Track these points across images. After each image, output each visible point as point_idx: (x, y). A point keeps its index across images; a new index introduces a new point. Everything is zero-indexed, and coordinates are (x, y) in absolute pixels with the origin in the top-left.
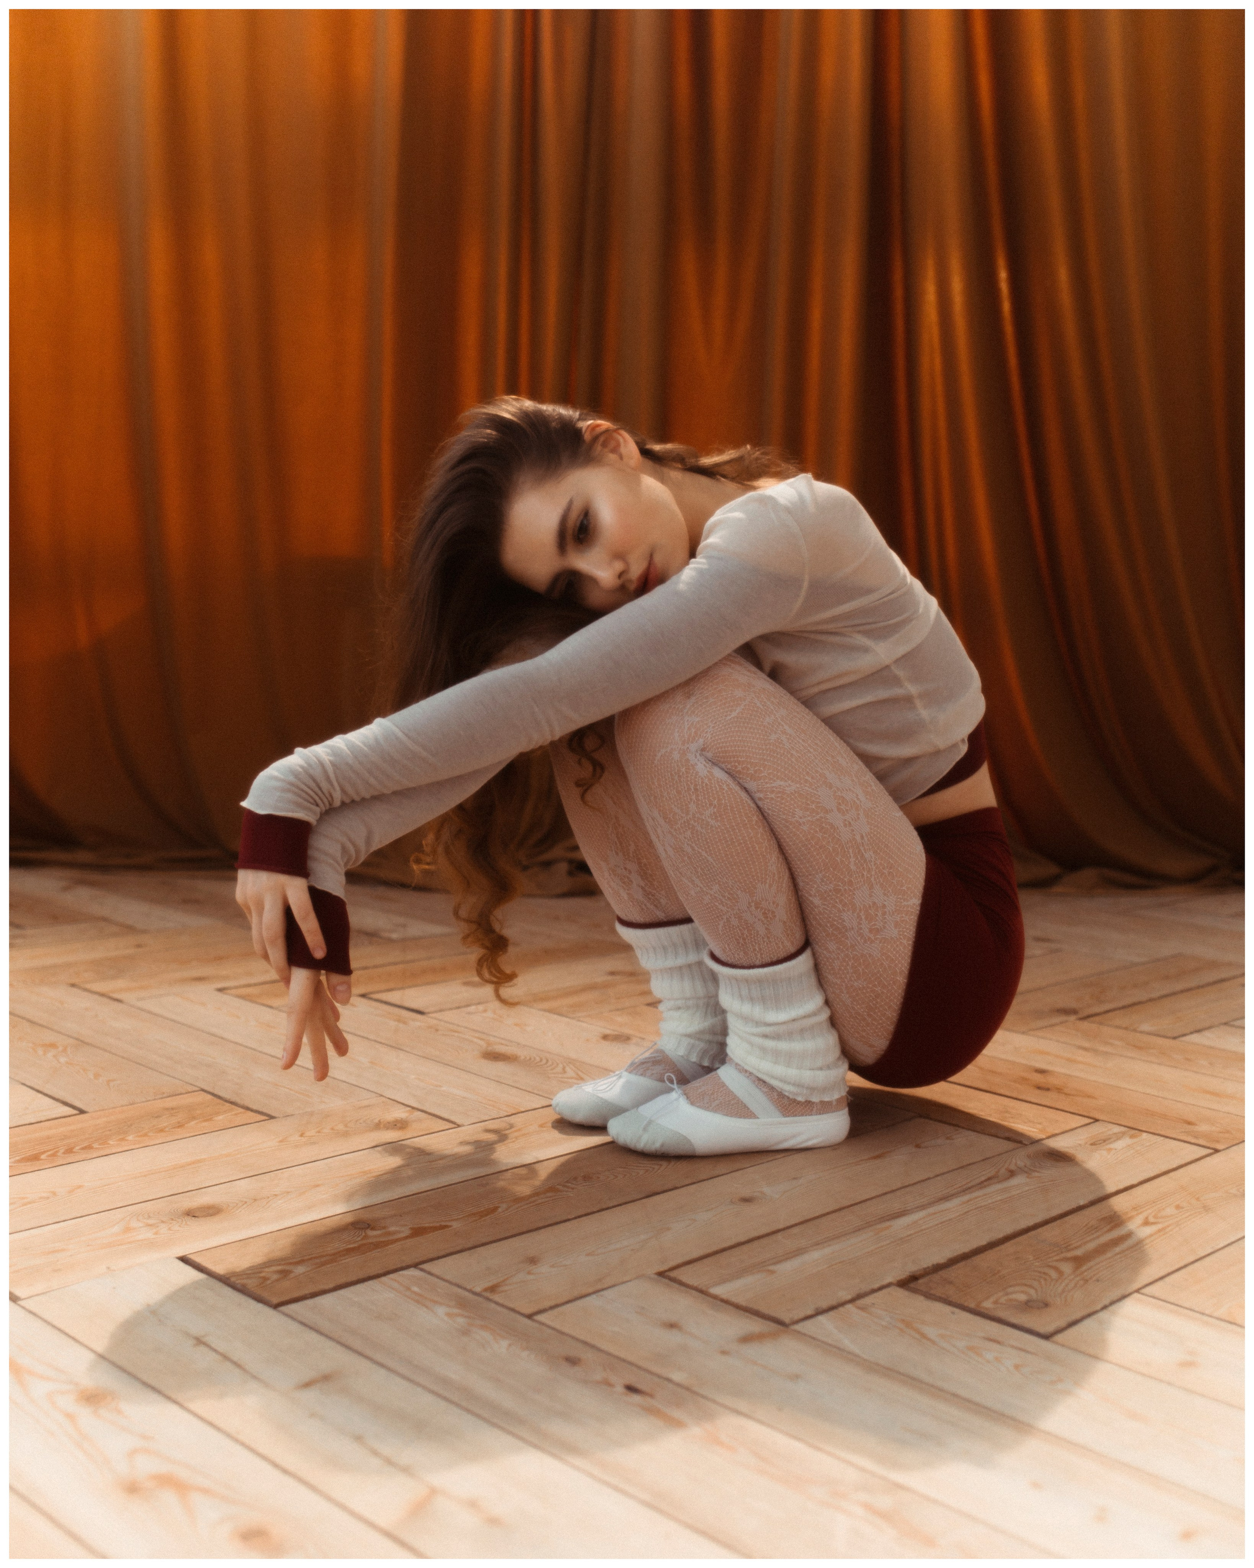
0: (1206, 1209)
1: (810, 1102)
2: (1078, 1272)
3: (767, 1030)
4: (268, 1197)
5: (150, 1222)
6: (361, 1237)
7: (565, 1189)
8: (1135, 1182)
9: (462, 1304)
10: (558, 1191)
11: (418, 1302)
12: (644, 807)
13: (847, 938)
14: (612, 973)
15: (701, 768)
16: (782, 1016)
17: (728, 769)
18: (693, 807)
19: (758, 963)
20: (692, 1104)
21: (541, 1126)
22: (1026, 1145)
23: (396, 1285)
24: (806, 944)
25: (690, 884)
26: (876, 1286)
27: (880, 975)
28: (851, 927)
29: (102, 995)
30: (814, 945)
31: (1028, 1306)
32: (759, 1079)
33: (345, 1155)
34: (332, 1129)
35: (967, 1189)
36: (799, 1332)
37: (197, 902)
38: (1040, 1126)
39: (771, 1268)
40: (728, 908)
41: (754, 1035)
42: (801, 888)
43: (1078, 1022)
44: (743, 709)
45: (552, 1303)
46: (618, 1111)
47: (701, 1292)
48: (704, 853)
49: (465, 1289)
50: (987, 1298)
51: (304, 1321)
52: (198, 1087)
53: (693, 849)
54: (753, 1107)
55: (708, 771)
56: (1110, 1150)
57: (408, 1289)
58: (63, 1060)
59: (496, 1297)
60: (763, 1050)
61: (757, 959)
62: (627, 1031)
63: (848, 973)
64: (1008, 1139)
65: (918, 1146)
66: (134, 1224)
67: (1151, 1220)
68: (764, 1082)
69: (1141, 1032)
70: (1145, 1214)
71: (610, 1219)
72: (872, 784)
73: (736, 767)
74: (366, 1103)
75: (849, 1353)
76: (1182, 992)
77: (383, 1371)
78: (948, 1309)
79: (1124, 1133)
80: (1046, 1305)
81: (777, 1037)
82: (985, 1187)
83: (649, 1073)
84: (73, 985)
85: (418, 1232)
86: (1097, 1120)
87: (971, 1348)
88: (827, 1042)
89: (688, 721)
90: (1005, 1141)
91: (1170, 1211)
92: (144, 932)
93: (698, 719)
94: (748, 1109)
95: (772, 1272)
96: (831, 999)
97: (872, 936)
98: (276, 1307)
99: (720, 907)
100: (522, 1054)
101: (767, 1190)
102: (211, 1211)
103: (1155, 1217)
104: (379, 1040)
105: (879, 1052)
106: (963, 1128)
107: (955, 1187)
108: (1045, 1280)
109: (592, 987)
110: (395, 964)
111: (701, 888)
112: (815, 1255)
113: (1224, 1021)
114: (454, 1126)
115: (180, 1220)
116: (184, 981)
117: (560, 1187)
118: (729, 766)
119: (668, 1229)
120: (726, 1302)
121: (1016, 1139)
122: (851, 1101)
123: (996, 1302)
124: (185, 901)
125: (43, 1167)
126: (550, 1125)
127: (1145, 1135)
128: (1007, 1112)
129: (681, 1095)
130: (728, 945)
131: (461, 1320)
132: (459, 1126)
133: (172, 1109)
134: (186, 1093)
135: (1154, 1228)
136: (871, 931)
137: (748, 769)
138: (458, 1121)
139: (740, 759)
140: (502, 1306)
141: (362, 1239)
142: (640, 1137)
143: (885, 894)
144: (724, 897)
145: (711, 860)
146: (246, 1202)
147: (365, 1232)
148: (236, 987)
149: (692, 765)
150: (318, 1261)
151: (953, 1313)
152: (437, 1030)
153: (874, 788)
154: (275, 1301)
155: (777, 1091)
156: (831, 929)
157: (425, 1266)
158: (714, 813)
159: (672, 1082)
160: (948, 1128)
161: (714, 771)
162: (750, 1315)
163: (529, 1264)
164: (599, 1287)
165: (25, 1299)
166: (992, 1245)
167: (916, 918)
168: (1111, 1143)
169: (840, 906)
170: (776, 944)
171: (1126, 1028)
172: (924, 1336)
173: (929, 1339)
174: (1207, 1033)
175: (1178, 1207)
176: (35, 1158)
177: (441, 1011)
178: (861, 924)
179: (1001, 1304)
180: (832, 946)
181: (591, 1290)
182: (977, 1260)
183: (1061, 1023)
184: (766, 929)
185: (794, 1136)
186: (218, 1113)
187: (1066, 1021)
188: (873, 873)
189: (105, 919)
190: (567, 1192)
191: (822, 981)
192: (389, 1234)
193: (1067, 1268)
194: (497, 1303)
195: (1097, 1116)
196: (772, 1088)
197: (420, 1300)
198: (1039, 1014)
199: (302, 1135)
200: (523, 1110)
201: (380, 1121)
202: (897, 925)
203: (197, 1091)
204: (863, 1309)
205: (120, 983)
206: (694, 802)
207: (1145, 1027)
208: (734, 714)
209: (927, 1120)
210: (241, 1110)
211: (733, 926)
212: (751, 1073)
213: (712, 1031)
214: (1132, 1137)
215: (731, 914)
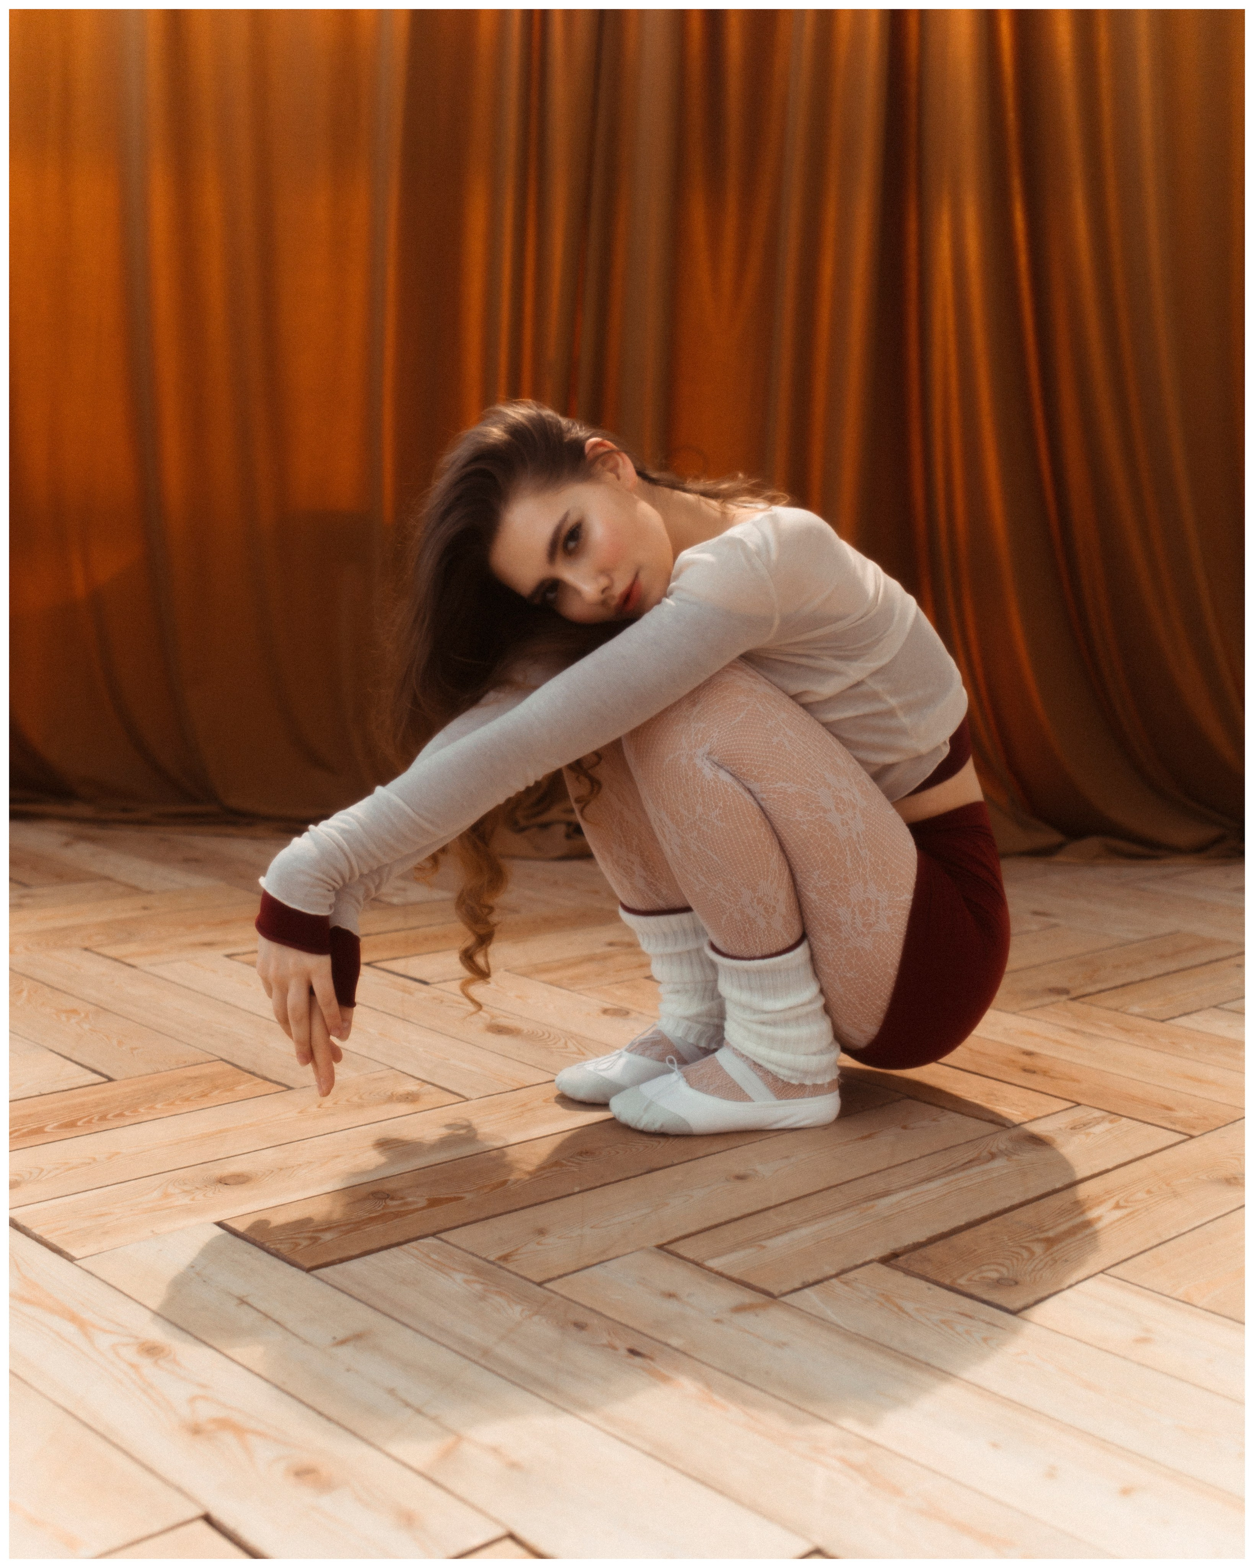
0: (1176, 1194)
1: (803, 1084)
2: (1048, 1253)
3: (765, 1017)
4: (293, 1167)
5: (186, 1188)
6: (382, 1206)
7: (570, 1164)
8: (1110, 1166)
9: (478, 1271)
10: (562, 1165)
11: (437, 1269)
12: (650, 808)
13: (841, 932)
14: (611, 944)
15: (708, 771)
16: (779, 1004)
17: (733, 771)
18: (699, 809)
19: (758, 954)
20: (691, 1086)
21: (545, 1101)
22: (1009, 1128)
23: (416, 1252)
24: (803, 937)
25: (695, 881)
26: (860, 1262)
27: (872, 966)
28: (845, 921)
29: (116, 960)
30: (810, 937)
31: (999, 1283)
32: (755, 1064)
33: (361, 1127)
34: (348, 1101)
35: (951, 1170)
36: (785, 1303)
37: (197, 860)
38: (1022, 1109)
39: (764, 1243)
40: (731, 903)
41: (751, 1021)
42: (799, 883)
43: (1069, 1002)
44: (747, 714)
45: (561, 1272)
46: (618, 1089)
47: (697, 1264)
48: (709, 852)
49: (480, 1258)
50: (963, 1275)
51: (335, 1284)
52: (217, 1056)
53: (699, 848)
54: (748, 1090)
55: (714, 775)
56: (1088, 1134)
57: (428, 1256)
58: (86, 1026)
59: (510, 1266)
60: (760, 1036)
61: (757, 950)
62: (626, 1005)
63: (841, 964)
64: (991, 1121)
65: (904, 1128)
66: (171, 1190)
67: (1122, 1203)
68: (760, 1066)
69: (1132, 1014)
70: (1116, 1198)
71: (613, 1193)
72: (867, 783)
73: (741, 769)
74: (377, 1075)
75: (832, 1323)
76: (1175, 972)
77: (409, 1332)
78: (924, 1284)
79: (1103, 1118)
80: (1017, 1283)
81: (774, 1024)
82: (968, 1168)
83: (648, 1053)
84: (86, 949)
85: (434, 1203)
86: (1079, 1104)
87: (943, 1322)
88: (821, 1028)
89: (694, 727)
90: (988, 1124)
91: (1141, 1195)
92: (149, 892)
93: (704, 725)
94: (744, 1092)
95: (764, 1247)
96: (825, 988)
97: (864, 930)
98: (308, 1270)
99: (724, 902)
100: (525, 1027)
101: (759, 1167)
102: (240, 1180)
103: (1126, 1201)
104: (388, 1011)
105: (870, 1037)
106: (949, 1110)
107: (937, 1169)
108: (1017, 1259)
109: (591, 959)
110: (397, 931)
111: (705, 884)
112: (804, 1231)
113: (1214, 1003)
114: (463, 1099)
115: (213, 1187)
116: (194, 945)
117: (564, 1162)
118: (734, 768)
119: (667, 1204)
120: (721, 1274)
121: (999, 1122)
122: (842, 1083)
123: (970, 1280)
124: (186, 860)
125: (82, 1134)
126: (553, 1100)
127: (1124, 1119)
128: (992, 1094)
129: (681, 1078)
130: (730, 938)
131: (478, 1287)
132: (467, 1100)
133: (196, 1078)
134: (206, 1063)
135: (1124, 1212)
136: (864, 925)
137: (753, 771)
138: (467, 1095)
139: (744, 762)
140: (516, 1274)
141: (383, 1209)
142: (641, 1117)
143: (879, 890)
144: (728, 893)
145: (717, 859)
146: (272, 1171)
147: (385, 1202)
148: (244, 954)
149: (698, 768)
150: (344, 1229)
151: (929, 1289)
152: (442, 1002)
153: (868, 786)
154: (308, 1265)
155: (772, 1074)
156: (826, 923)
157: (443, 1236)
158: (720, 814)
159: (671, 1061)
160: (934, 1110)
161: (719, 774)
162: (743, 1288)
163: (537, 1235)
164: (604, 1258)
165: (79, 1259)
166: (969, 1226)
167: (908, 913)
168: (1090, 1127)
169: (836, 902)
170: (776, 936)
171: (1116, 1010)
172: (900, 1309)
173: (907, 1313)
174: (1194, 1016)
175: (1149, 1192)
176: (72, 1124)
177: (445, 981)
178: (855, 919)
179: (975, 1281)
180: (827, 938)
181: (595, 1261)
182: (954, 1239)
183: (1053, 1003)
184: (768, 923)
185: (786, 1118)
186: (239, 1083)
187: (1058, 1001)
188: (868, 870)
189: (108, 878)
190: (571, 1166)
191: (817, 971)
192: (406, 1204)
193: (1038, 1248)
194: (509, 1271)
195: (1080, 1100)
196: (767, 1072)
197: (439, 1267)
198: (1031, 994)
199: (319, 1107)
200: (527, 1084)
201: (392, 1094)
202: (889, 920)
203: (217, 1060)
204: (846, 1283)
205: (132, 947)
206: (701, 804)
207: (1136, 1009)
208: (738, 719)
209: (915, 1102)
210: (261, 1080)
211: (736, 920)
212: (747, 1058)
213: (709, 1014)
214: (1111, 1121)
215: (734, 910)
